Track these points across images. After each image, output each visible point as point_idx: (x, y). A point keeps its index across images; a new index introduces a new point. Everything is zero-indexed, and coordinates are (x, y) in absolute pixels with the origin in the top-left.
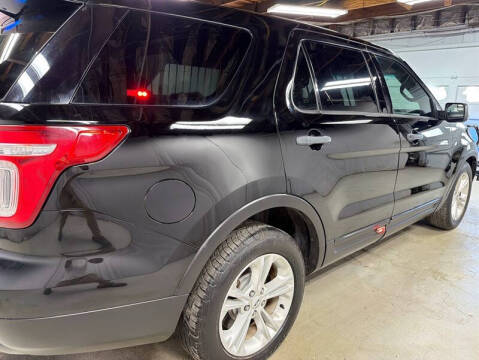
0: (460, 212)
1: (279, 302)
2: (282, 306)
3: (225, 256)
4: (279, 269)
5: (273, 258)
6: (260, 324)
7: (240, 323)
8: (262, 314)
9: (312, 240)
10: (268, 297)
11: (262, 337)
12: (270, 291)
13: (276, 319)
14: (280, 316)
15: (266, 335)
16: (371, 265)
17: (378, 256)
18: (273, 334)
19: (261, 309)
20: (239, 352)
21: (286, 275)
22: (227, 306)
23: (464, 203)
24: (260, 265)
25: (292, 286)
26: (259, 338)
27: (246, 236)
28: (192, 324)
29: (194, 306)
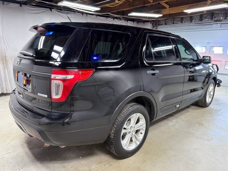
0: (210, 100)
1: (140, 132)
2: (141, 133)
3: (122, 113)
4: (140, 119)
5: (139, 115)
6: (134, 139)
7: (127, 138)
8: (135, 135)
9: (152, 109)
10: (137, 129)
11: (134, 144)
12: (137, 127)
13: (139, 138)
14: (141, 137)
15: (136, 144)
16: (174, 121)
17: (177, 117)
18: (138, 143)
19: (134, 133)
20: (127, 148)
21: (143, 122)
22: (123, 131)
23: (212, 96)
24: (134, 117)
25: (145, 125)
27: (130, 106)
28: (112, 137)
29: (112, 131)
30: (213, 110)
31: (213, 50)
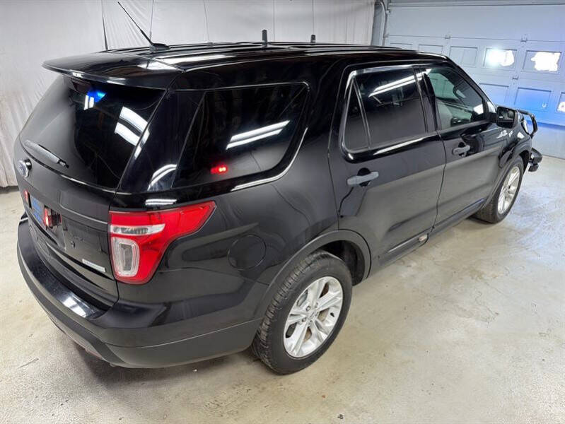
0: (507, 204)
1: (330, 311)
2: (332, 314)
3: (287, 284)
4: (330, 286)
5: (325, 280)
6: (314, 330)
7: (300, 331)
8: (316, 323)
9: (359, 259)
10: (321, 309)
11: (316, 340)
12: (323, 303)
13: (327, 325)
14: (330, 323)
15: (319, 337)
18: (324, 337)
19: (315, 319)
20: (297, 354)
21: (336, 293)
22: (289, 321)
23: (512, 196)
24: (318, 285)
25: (340, 299)
26: (313, 342)
27: (304, 265)
28: (263, 336)
29: (264, 324)
30: (511, 230)
31: (532, 59)
